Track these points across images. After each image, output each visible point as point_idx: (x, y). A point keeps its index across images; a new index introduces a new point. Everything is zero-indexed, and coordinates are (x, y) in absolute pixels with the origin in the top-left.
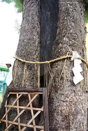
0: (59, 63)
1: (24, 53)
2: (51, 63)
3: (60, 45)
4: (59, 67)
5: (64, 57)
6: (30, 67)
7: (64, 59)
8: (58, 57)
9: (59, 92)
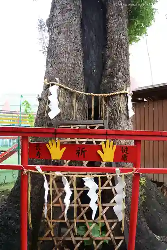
0: (116, 97)
1: (70, 81)
2: (108, 97)
3: (115, 79)
4: (116, 101)
5: (120, 92)
6: (79, 98)
7: (121, 94)
8: (115, 91)
9: (118, 124)
